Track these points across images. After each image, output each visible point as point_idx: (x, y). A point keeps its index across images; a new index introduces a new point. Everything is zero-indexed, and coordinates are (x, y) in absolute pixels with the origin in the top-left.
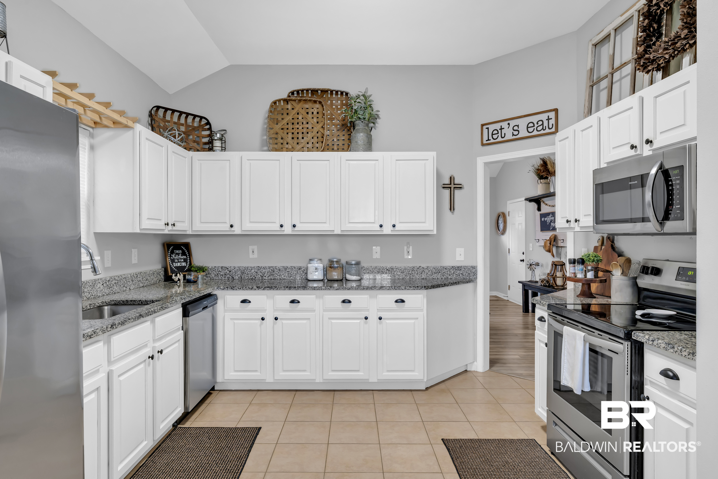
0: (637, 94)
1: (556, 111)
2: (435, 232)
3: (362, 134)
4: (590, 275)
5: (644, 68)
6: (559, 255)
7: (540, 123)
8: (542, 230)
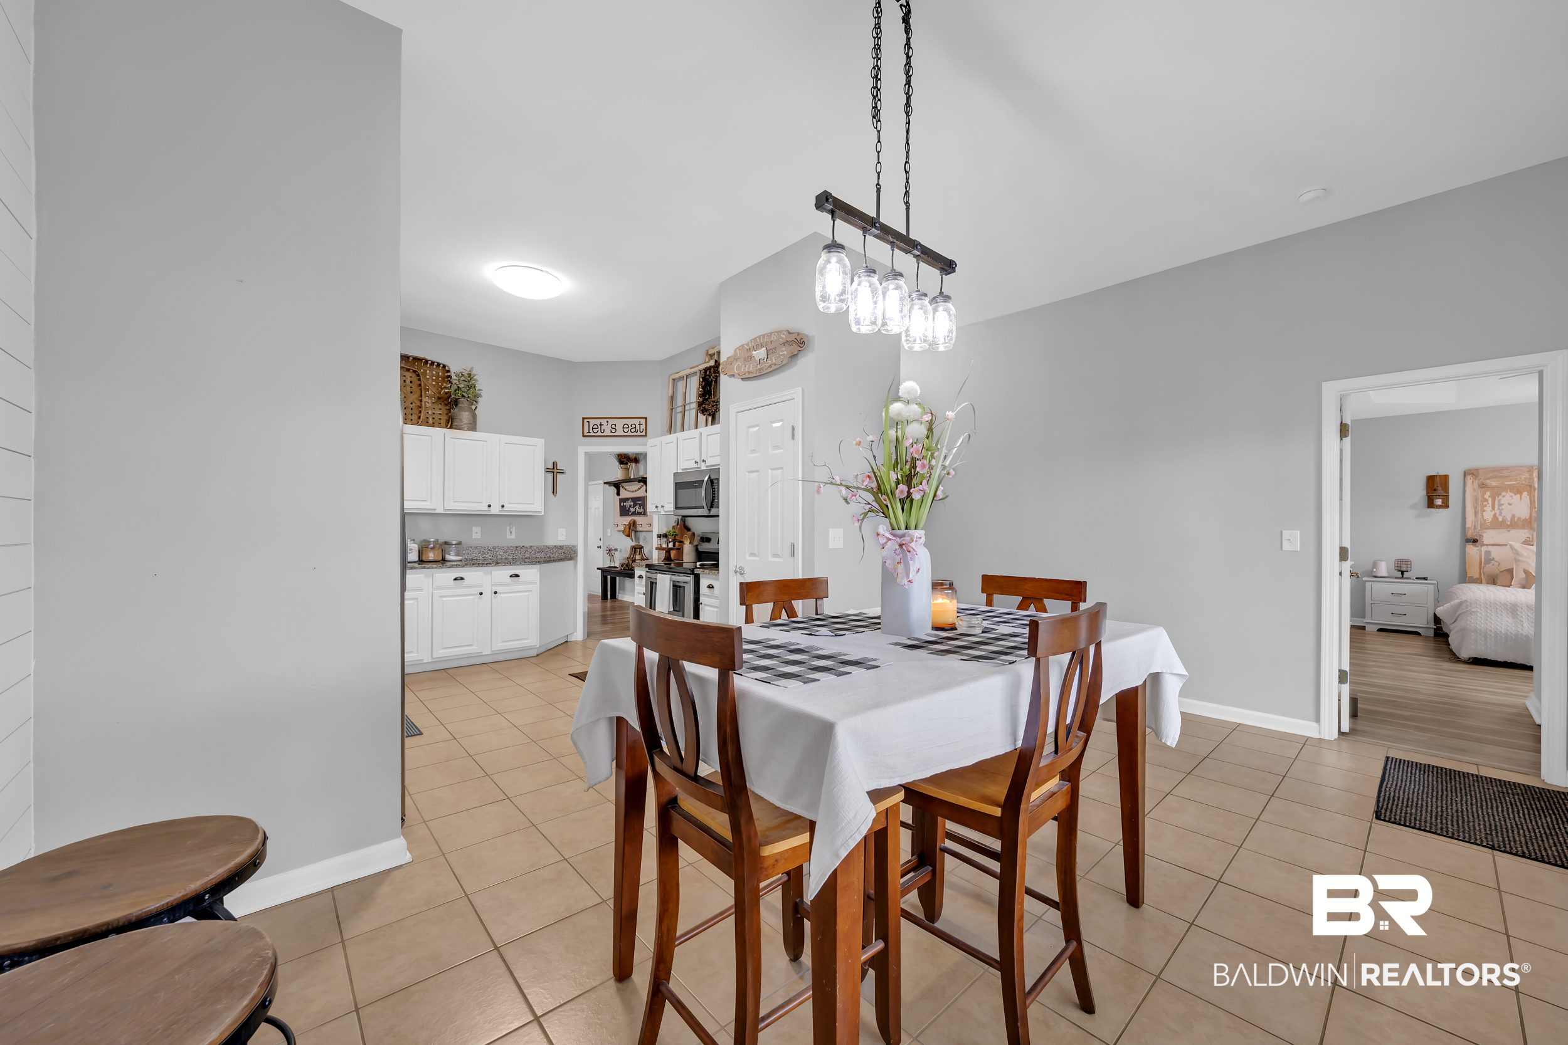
0: (699, 430)
1: (646, 418)
2: (543, 514)
3: (467, 413)
4: (671, 545)
5: (703, 412)
6: (637, 539)
7: (634, 426)
8: (621, 515)
